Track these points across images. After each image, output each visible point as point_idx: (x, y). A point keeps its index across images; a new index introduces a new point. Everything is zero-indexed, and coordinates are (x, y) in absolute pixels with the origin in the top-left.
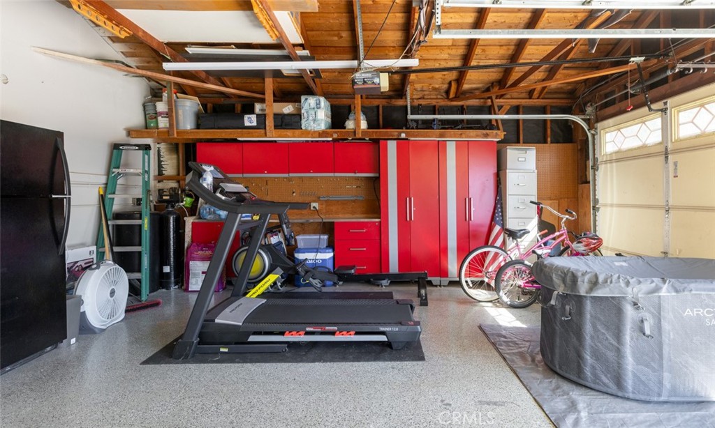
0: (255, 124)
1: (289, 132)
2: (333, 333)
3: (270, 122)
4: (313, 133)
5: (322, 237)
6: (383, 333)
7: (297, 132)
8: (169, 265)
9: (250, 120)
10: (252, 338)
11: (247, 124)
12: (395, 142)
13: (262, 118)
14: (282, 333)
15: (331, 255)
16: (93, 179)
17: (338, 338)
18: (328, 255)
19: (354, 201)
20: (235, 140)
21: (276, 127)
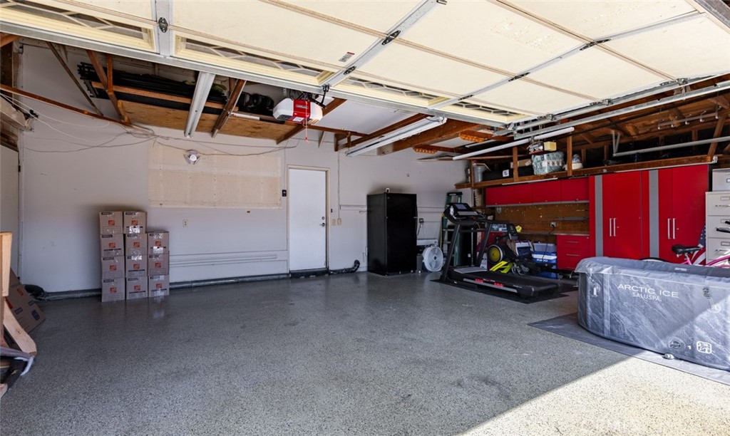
0: (508, 175)
1: (526, 178)
2: (493, 283)
3: (515, 173)
4: (541, 177)
5: (549, 245)
6: (515, 288)
7: (531, 177)
8: (470, 253)
9: (506, 173)
10: (465, 280)
11: (504, 176)
12: (601, 176)
13: (511, 171)
14: (474, 280)
15: (555, 257)
16: (439, 210)
17: (495, 286)
18: (553, 258)
19: (582, 221)
20: (501, 185)
21: (520, 175)
